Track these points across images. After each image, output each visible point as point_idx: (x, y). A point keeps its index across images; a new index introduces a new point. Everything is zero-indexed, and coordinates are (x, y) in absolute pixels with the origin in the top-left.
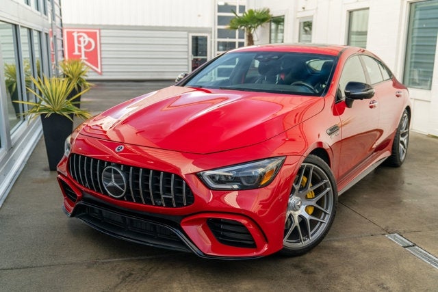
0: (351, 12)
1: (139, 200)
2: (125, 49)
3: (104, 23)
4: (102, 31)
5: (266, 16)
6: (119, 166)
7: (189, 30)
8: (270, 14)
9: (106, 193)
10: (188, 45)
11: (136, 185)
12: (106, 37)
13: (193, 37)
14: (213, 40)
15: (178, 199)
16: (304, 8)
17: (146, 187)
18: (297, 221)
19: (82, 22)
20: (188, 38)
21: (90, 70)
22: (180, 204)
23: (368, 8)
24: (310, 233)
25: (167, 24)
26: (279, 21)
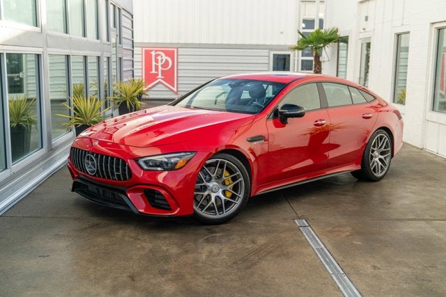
0: (398, 35)
1: (104, 177)
2: (202, 68)
3: (182, 41)
4: (179, 49)
5: (332, 37)
6: (93, 154)
7: (270, 48)
8: (338, 33)
9: (87, 173)
10: (268, 64)
11: (101, 166)
12: (183, 56)
13: (274, 55)
14: (296, 58)
15: (124, 175)
16: (364, 29)
17: (106, 167)
18: (213, 200)
19: (161, 41)
20: (269, 56)
21: (167, 89)
22: (125, 179)
23: (408, 33)
24: (224, 211)
25: (247, 42)
26: (345, 40)
